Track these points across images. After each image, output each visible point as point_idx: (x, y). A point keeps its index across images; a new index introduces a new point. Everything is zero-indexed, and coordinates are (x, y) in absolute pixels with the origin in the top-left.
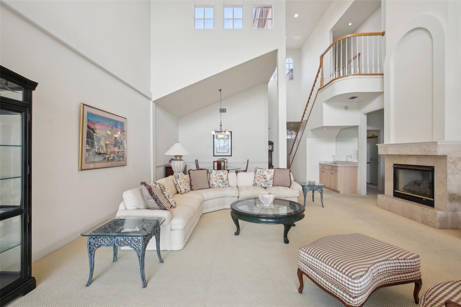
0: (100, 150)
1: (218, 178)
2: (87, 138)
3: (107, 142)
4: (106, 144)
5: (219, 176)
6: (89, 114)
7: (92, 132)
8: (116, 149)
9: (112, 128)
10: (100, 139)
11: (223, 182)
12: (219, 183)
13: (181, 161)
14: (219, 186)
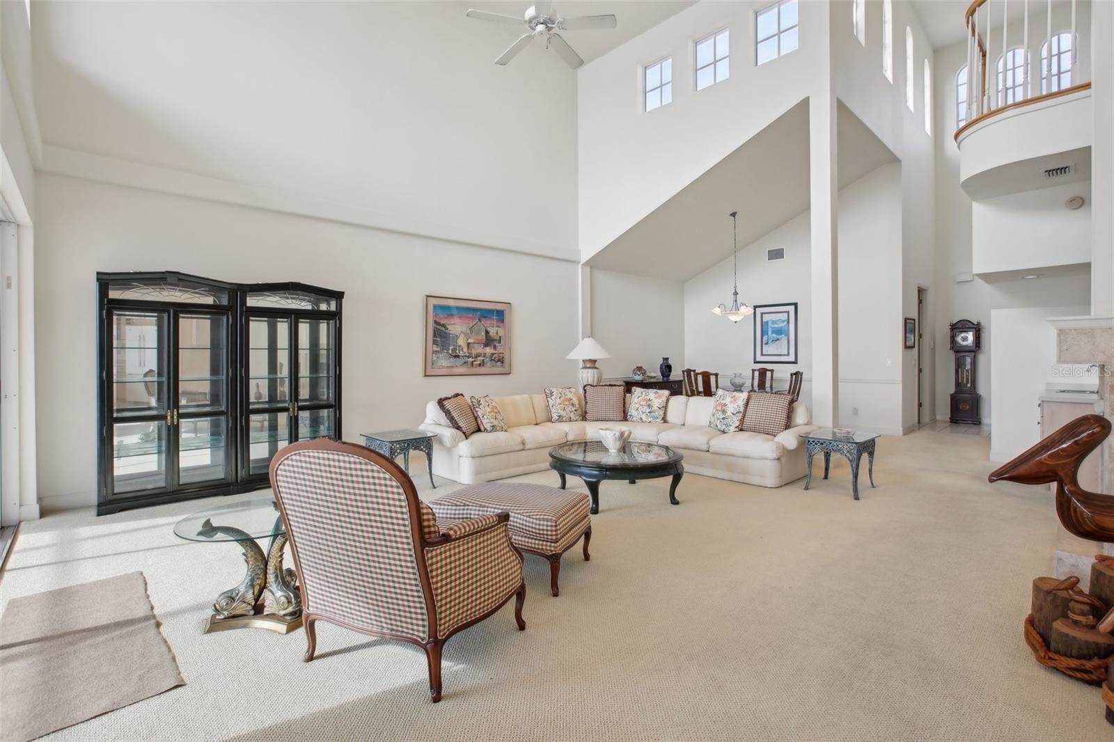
0: (458, 351)
1: (642, 403)
2: (435, 335)
3: (470, 341)
4: (469, 344)
5: (644, 400)
6: (435, 306)
7: (443, 329)
8: (488, 350)
9: (480, 320)
10: (457, 337)
11: (650, 412)
13: (595, 370)
14: (641, 419)
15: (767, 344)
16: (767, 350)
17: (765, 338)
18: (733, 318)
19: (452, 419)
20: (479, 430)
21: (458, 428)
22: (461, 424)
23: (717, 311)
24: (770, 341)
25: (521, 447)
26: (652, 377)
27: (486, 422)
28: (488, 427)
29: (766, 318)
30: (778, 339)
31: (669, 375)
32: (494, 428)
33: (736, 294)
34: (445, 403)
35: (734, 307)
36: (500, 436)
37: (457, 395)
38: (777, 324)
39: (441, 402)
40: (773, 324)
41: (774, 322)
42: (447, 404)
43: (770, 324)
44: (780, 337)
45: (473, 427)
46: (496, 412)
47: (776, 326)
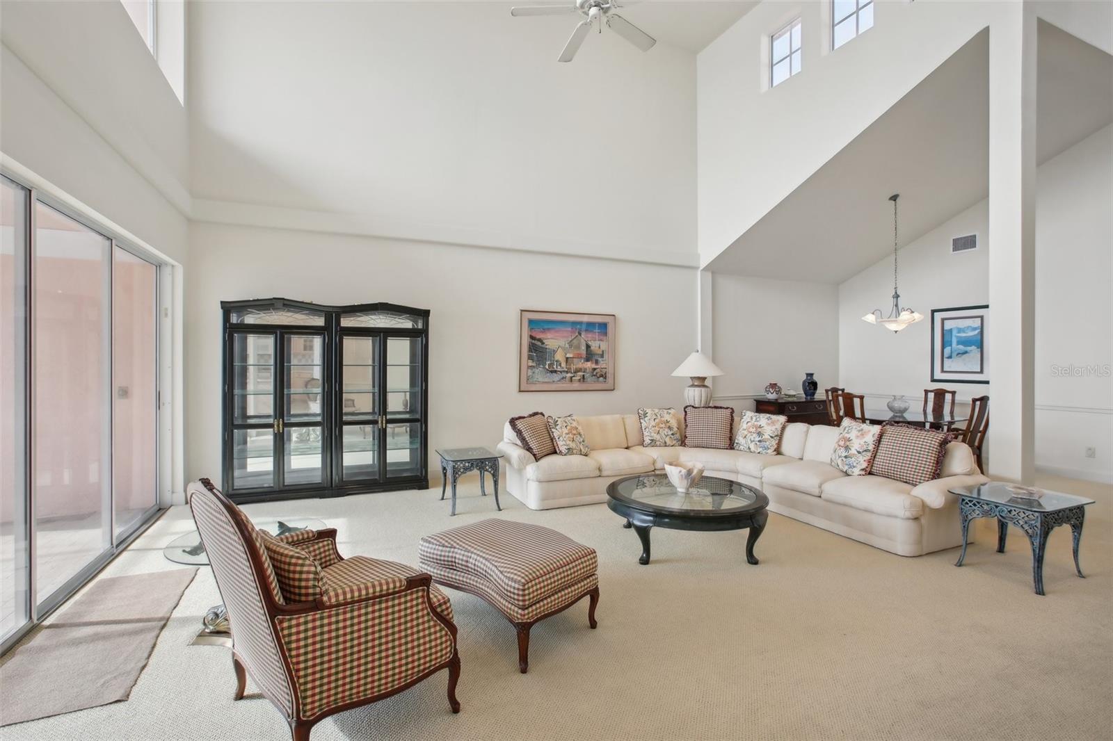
0: (555, 367)
1: (751, 430)
2: (530, 350)
3: (568, 356)
4: (567, 358)
5: (754, 426)
6: (531, 322)
7: (539, 343)
8: (589, 365)
9: (579, 333)
10: (555, 352)
11: (760, 441)
12: (749, 442)
13: (703, 389)
14: (749, 448)
15: (950, 357)
16: (948, 365)
17: (947, 350)
18: (893, 327)
19: (523, 439)
20: (555, 452)
21: (529, 449)
22: (533, 445)
23: (871, 318)
24: (954, 355)
25: (597, 473)
26: (790, 396)
27: (562, 445)
28: (563, 449)
29: (948, 325)
30: (966, 352)
31: (813, 394)
32: (570, 451)
33: (897, 296)
34: (517, 422)
35: (894, 311)
36: (575, 460)
37: (535, 414)
38: (964, 332)
39: (513, 422)
40: (959, 332)
41: (960, 330)
42: (519, 424)
43: (955, 333)
44: (968, 349)
45: (548, 448)
46: (575, 433)
47: (963, 335)
